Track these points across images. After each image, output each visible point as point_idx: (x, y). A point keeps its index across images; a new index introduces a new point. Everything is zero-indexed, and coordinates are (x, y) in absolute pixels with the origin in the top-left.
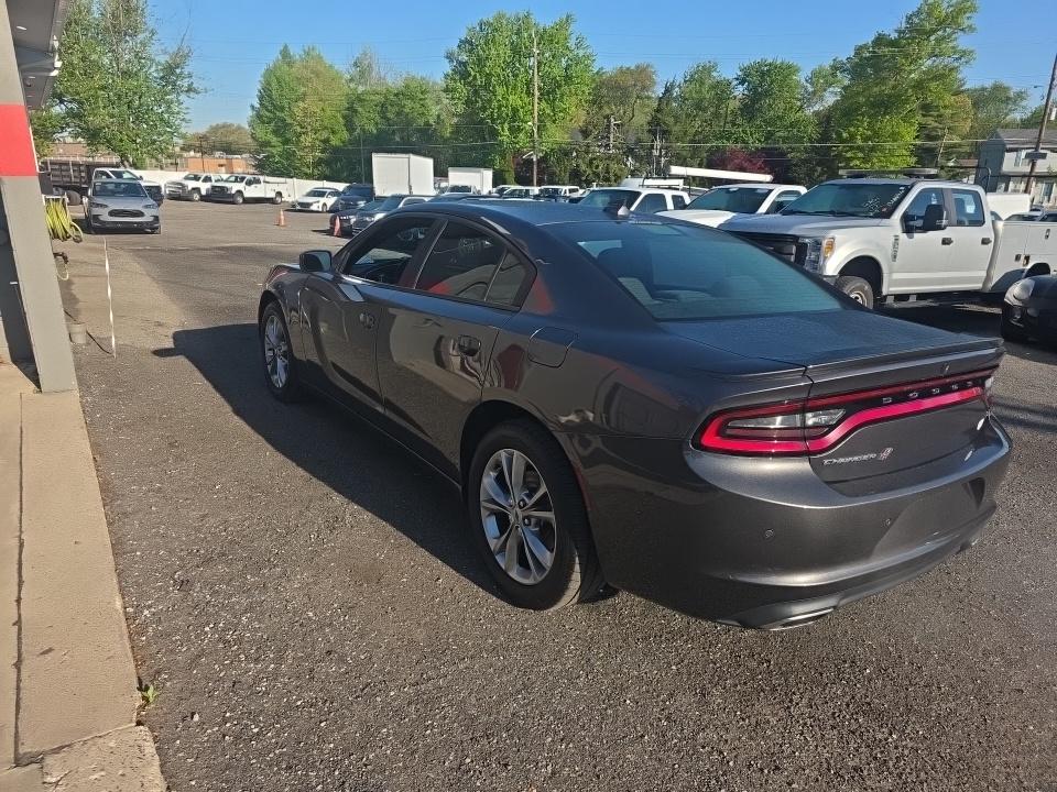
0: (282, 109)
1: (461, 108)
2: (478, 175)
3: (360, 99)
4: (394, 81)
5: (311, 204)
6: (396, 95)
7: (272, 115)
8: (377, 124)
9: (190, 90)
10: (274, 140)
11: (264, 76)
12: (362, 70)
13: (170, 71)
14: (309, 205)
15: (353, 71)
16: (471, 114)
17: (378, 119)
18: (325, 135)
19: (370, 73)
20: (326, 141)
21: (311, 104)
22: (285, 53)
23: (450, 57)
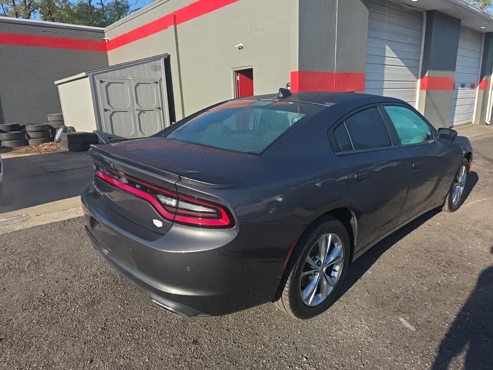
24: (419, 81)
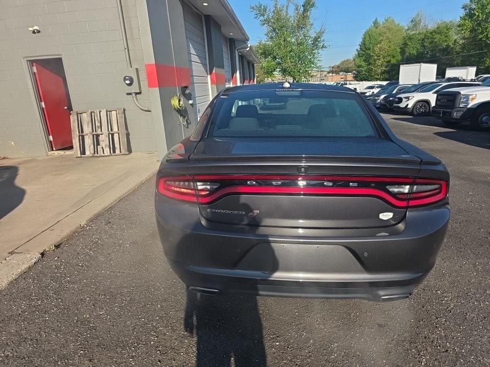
0: (369, 49)
1: (467, 34)
2: (465, 70)
3: (410, 39)
4: (431, 26)
5: (366, 93)
6: (431, 33)
7: (364, 53)
8: (418, 49)
9: (323, 47)
10: (363, 64)
11: (364, 35)
12: (415, 23)
13: (316, 40)
14: (365, 93)
15: (411, 25)
16: (475, 36)
17: (419, 47)
18: (389, 59)
19: (420, 24)
20: (389, 61)
21: (384, 45)
22: (375, 23)
23: (464, 7)
24: (209, 76)
